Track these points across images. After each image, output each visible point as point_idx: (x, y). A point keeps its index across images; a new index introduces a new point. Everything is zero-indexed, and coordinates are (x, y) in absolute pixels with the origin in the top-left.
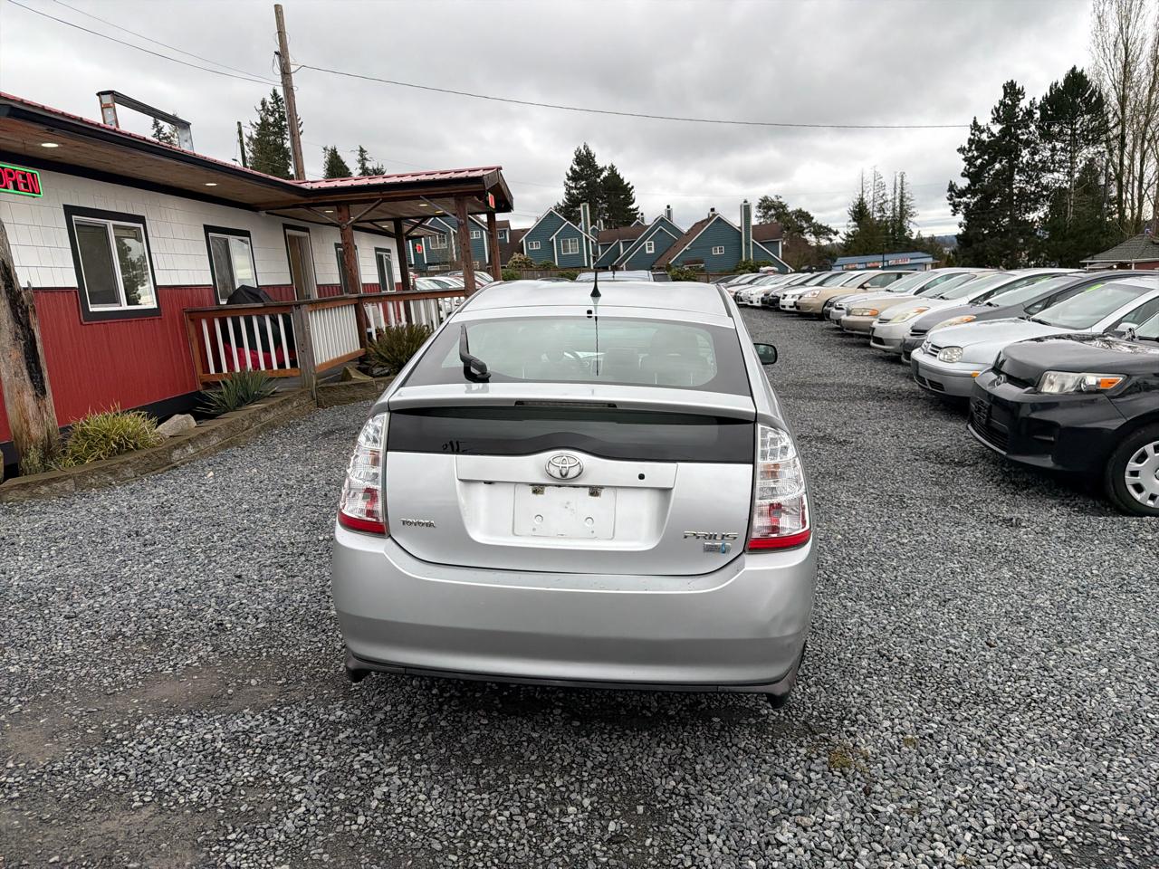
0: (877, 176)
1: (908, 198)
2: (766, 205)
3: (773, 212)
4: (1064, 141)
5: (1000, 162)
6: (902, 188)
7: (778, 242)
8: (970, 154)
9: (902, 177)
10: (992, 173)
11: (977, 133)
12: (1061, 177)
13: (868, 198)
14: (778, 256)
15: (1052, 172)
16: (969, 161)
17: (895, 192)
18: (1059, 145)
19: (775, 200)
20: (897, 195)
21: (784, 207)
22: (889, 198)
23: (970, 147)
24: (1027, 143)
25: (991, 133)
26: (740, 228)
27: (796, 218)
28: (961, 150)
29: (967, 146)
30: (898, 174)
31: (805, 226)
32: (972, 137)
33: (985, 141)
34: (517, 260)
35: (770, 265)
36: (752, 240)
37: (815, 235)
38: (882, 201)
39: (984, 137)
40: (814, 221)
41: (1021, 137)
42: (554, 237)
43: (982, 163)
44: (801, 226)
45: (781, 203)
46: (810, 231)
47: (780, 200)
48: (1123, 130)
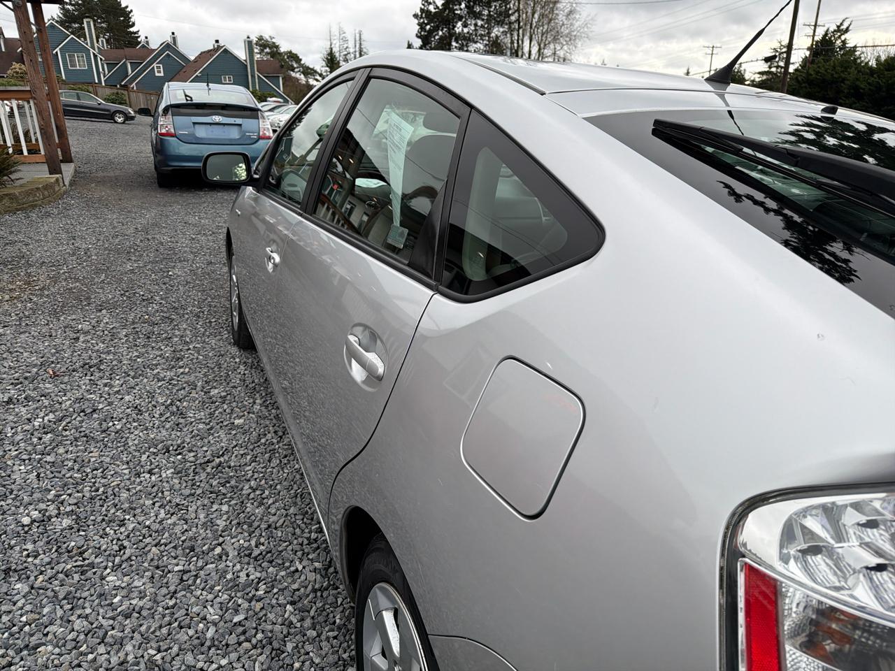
0: (342, 32)
1: (365, 53)
2: (263, 44)
3: (268, 50)
4: (483, 20)
5: (442, 30)
6: (360, 44)
7: (279, 77)
8: (422, 20)
9: (360, 35)
10: (437, 37)
11: (426, 4)
12: (482, 47)
13: (336, 50)
14: (279, 89)
15: (476, 42)
16: (422, 26)
17: (355, 46)
18: (480, 23)
19: (269, 40)
20: (357, 49)
21: (277, 47)
22: (352, 50)
23: (421, 15)
24: (460, 18)
25: (436, 6)
26: (246, 61)
27: (288, 58)
28: (416, 16)
29: (420, 14)
30: (357, 31)
31: (295, 66)
32: (423, 7)
33: (431, 12)
34: (17, 70)
35: (275, 96)
36: (256, 72)
37: (304, 75)
38: (346, 53)
39: (431, 8)
40: (302, 62)
41: (456, 12)
42: (58, 49)
43: (430, 29)
44: (292, 66)
45: (274, 43)
46: (299, 71)
47: (274, 40)
48: (519, 16)
